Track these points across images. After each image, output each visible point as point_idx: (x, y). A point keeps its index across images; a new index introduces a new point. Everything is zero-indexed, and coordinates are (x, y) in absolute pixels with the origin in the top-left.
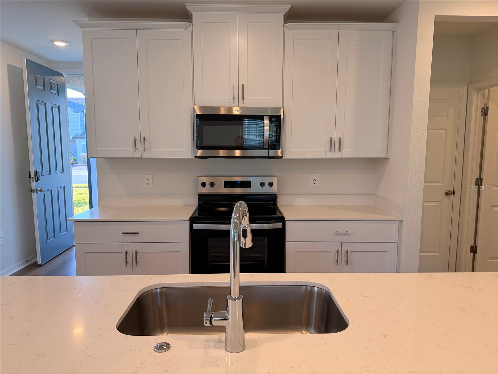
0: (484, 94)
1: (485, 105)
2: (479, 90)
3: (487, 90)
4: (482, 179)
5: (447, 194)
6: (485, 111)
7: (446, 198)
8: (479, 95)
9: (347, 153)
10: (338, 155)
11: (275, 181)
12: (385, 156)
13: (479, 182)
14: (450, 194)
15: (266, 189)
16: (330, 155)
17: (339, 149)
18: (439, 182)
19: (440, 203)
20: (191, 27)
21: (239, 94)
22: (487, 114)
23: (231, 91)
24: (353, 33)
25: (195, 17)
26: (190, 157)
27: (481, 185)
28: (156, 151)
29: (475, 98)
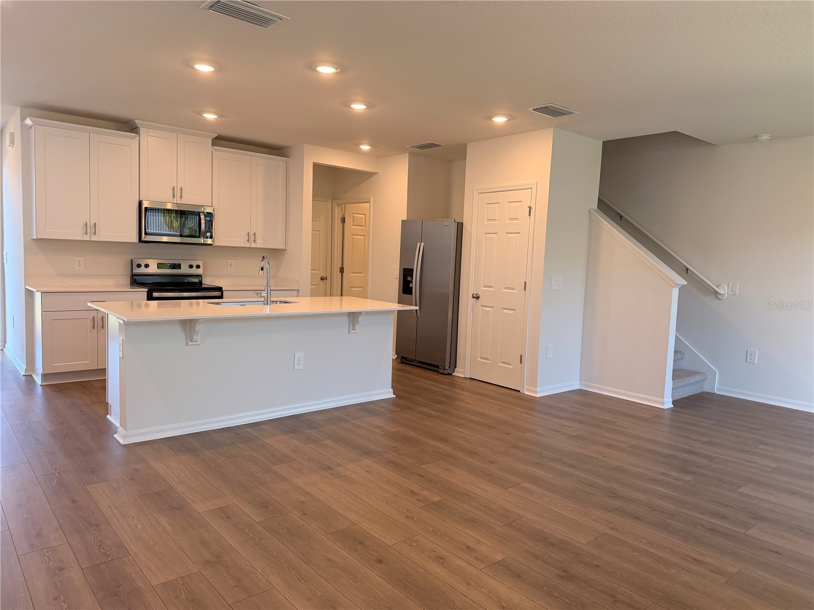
0: (341, 208)
1: (343, 215)
2: (339, 205)
3: (344, 206)
4: (343, 268)
5: (322, 279)
6: (343, 220)
7: (322, 283)
8: (339, 209)
9: (260, 244)
10: (253, 245)
11: (201, 264)
12: (284, 248)
13: (342, 270)
14: (324, 280)
15: (194, 271)
16: (247, 245)
17: (255, 241)
18: (316, 270)
19: (317, 286)
20: (138, 138)
21: (178, 194)
22: (344, 222)
23: (171, 191)
24: (260, 159)
25: (142, 131)
26: (135, 242)
27: (343, 272)
28: (105, 235)
29: (337, 210)
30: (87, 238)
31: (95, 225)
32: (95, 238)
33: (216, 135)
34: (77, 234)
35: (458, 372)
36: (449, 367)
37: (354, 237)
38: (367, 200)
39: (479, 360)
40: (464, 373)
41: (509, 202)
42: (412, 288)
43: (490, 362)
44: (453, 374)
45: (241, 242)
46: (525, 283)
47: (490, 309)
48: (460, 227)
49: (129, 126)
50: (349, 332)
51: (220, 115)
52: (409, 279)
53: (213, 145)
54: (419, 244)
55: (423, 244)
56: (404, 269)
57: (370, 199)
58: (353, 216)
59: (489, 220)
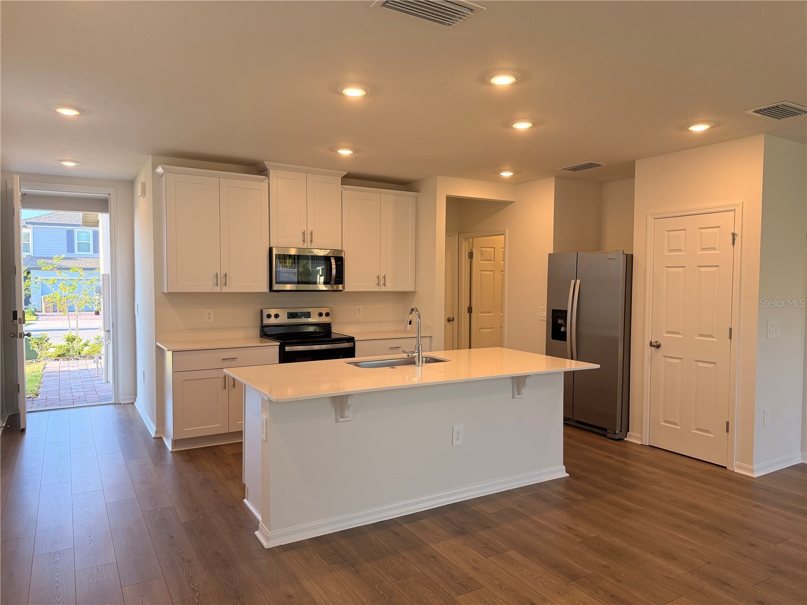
0: (469, 243)
1: (471, 250)
2: (466, 239)
3: (471, 239)
4: (472, 307)
5: (449, 320)
6: (471, 255)
7: (448, 324)
8: (467, 243)
9: (390, 287)
10: (383, 289)
11: (330, 311)
12: (414, 290)
13: (470, 310)
14: (451, 321)
15: (324, 319)
16: (377, 289)
17: (384, 284)
20: (267, 180)
21: (308, 238)
22: (472, 258)
23: (301, 235)
24: (389, 196)
25: (272, 172)
26: (266, 291)
27: (472, 312)
28: (235, 286)
29: (464, 245)
30: (217, 290)
31: (226, 275)
32: (225, 290)
33: (346, 173)
34: (208, 286)
35: (631, 437)
36: (621, 431)
37: (483, 272)
38: (503, 233)
39: (663, 424)
40: (641, 439)
41: (699, 228)
42: (565, 333)
43: (679, 428)
44: (625, 439)
45: (371, 287)
46: (731, 329)
47: (677, 361)
48: (629, 259)
49: (258, 169)
50: (513, 397)
51: (355, 151)
52: (560, 321)
53: (343, 183)
54: (573, 281)
55: (578, 281)
56: (553, 310)
57: (505, 231)
58: (482, 250)
59: (671, 251)
